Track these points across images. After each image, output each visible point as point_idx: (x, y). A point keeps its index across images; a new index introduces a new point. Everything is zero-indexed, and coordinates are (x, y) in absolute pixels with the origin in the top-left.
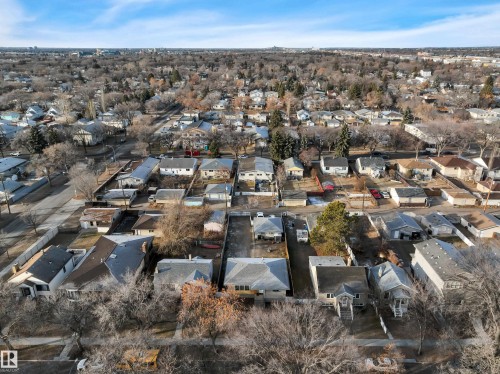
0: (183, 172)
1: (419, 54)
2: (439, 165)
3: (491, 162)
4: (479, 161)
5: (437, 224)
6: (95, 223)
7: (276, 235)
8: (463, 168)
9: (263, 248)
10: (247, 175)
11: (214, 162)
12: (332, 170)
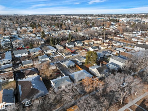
0: (24, 55)
1: (62, 16)
2: (94, 41)
3: (104, 38)
4: (101, 39)
5: (106, 53)
6: (6, 79)
7: (74, 65)
8: (99, 41)
9: (72, 70)
10: (48, 51)
11: (35, 49)
12: (70, 46)
